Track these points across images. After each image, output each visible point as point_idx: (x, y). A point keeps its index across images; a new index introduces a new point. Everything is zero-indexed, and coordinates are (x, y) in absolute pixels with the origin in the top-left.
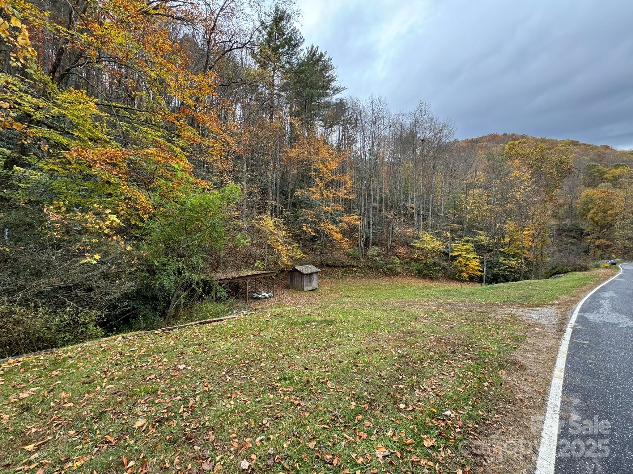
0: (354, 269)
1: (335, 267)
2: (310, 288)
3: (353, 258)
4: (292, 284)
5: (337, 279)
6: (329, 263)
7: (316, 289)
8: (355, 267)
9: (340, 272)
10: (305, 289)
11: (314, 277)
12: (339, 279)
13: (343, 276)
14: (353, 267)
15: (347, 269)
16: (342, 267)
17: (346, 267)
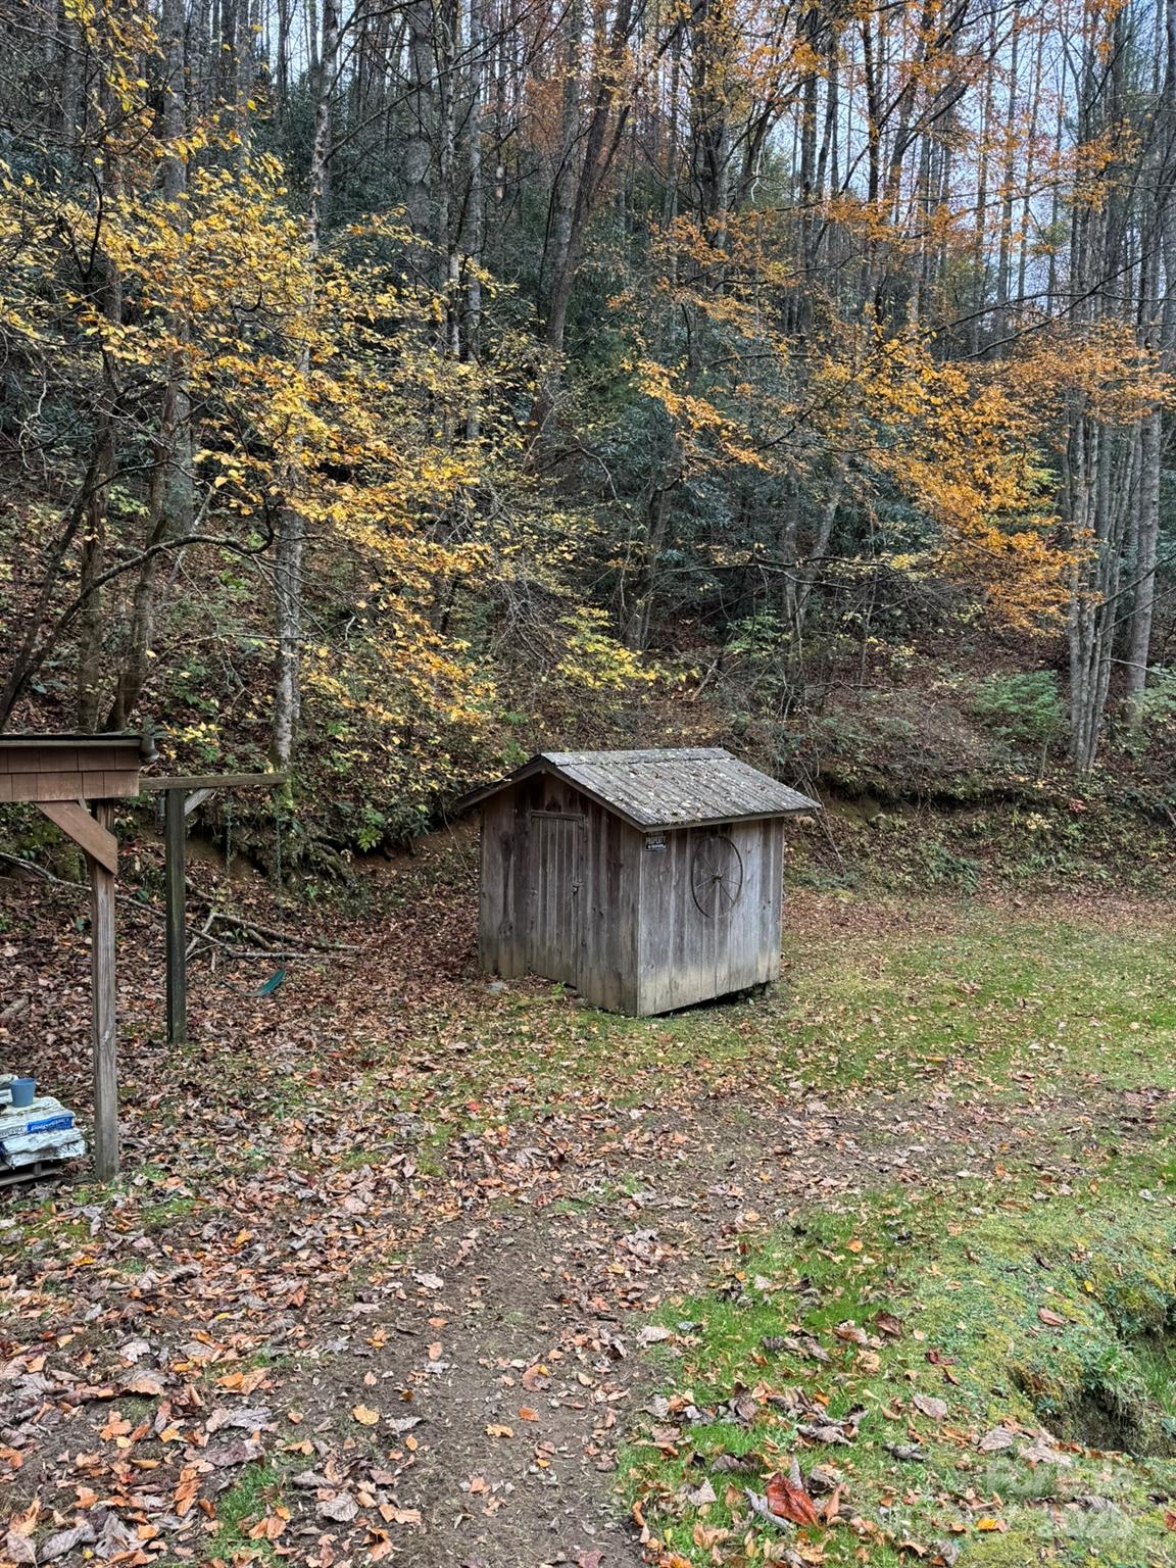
0: (1036, 821)
1: (886, 802)
2: (700, 983)
3: (1024, 744)
4: (518, 932)
5: (908, 890)
6: (846, 772)
7: (760, 989)
8: (1042, 805)
9: (933, 838)
10: (654, 990)
11: (751, 860)
12: (927, 890)
13: (952, 869)
14: (1024, 809)
15: (980, 820)
16: (946, 803)
17: (971, 803)
